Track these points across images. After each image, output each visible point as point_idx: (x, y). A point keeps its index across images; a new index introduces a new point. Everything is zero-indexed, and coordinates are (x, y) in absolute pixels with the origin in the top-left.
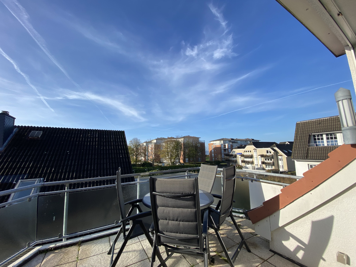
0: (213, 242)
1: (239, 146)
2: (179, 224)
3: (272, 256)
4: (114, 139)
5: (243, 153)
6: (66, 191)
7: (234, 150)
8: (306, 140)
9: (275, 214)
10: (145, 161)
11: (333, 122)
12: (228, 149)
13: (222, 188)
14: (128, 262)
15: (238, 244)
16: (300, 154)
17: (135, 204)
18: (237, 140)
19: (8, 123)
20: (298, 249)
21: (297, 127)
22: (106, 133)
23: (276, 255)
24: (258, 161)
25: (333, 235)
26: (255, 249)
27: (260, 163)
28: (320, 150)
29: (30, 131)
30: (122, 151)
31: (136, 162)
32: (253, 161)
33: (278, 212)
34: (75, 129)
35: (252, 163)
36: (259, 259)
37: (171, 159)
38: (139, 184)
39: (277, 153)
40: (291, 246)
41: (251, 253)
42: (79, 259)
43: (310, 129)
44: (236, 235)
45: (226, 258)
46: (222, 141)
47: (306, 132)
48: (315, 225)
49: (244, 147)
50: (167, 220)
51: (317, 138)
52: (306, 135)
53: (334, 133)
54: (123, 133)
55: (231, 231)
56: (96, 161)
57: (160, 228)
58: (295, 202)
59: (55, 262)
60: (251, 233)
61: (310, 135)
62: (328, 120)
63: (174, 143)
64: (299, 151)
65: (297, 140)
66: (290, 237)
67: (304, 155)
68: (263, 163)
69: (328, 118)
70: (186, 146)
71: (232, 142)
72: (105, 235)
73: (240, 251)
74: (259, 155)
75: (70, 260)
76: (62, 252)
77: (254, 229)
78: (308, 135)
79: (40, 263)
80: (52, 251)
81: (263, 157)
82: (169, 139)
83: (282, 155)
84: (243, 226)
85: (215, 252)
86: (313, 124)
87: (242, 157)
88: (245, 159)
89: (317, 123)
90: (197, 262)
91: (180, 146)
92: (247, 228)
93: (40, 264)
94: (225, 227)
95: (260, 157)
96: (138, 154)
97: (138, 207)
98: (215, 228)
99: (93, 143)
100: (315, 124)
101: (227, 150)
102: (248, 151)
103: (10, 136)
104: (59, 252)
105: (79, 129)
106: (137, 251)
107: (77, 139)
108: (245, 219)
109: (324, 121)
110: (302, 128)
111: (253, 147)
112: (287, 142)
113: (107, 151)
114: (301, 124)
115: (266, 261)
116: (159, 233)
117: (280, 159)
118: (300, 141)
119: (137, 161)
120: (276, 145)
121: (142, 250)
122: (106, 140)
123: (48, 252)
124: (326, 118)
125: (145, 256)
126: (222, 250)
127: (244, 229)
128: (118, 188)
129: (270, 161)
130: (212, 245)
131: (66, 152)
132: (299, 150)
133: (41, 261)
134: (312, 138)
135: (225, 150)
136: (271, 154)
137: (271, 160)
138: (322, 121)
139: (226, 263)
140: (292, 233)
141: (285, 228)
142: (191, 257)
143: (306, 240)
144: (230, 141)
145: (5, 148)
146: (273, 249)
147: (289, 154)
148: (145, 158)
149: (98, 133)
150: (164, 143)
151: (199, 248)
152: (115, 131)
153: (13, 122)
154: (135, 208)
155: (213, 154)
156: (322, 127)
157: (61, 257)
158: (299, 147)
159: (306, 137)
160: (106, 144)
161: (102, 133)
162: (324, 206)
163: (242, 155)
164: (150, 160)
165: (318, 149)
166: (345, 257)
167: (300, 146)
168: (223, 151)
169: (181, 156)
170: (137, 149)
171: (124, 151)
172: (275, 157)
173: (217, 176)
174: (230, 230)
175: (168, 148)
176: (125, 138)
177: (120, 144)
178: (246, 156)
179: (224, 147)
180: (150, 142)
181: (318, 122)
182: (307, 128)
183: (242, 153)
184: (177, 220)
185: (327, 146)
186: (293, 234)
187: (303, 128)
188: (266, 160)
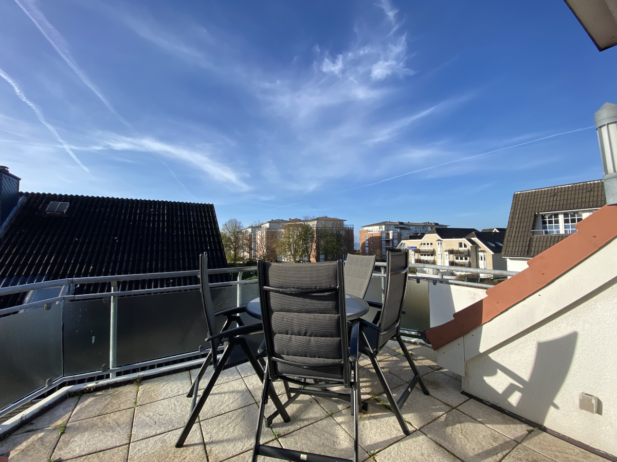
0: (365, 379)
1: (412, 235)
2: (310, 340)
3: (464, 402)
4: (195, 217)
5: (418, 248)
6: (112, 294)
7: (403, 241)
8: (528, 223)
9: (474, 332)
10: (250, 259)
11: (579, 193)
12: (393, 240)
13: (383, 295)
14: (222, 408)
15: (408, 383)
16: (517, 248)
17: (233, 315)
18: (409, 225)
19: (8, 187)
20: (511, 389)
21: (514, 201)
22: (180, 208)
23: (472, 399)
24: (443, 260)
25: (575, 365)
26: (436, 390)
27: (447, 264)
28: (553, 240)
29: (47, 203)
30: (209, 239)
31: (235, 260)
32: (434, 260)
33: (479, 328)
34: (127, 199)
35: (434, 263)
36: (444, 406)
37: (294, 256)
38: (239, 286)
39: (476, 247)
40: (499, 385)
41: (429, 397)
42: (137, 404)
43: (538, 205)
44: (404, 369)
45: (389, 404)
46: (383, 227)
47: (531, 210)
48: (544, 349)
49: (421, 237)
50: (288, 334)
51: (547, 220)
52: (529, 216)
53: (577, 212)
54: (211, 207)
55: (395, 364)
56: (165, 254)
57: (276, 349)
58: (510, 310)
59: (96, 410)
60: (429, 367)
61: (535, 215)
62: (570, 189)
63: (300, 229)
64: (515, 243)
65: (513, 225)
66: (498, 370)
67: (523, 250)
68: (452, 264)
69: (570, 185)
70: (322, 234)
71: (401, 228)
72: (183, 368)
73: (411, 391)
74: (446, 251)
75: (122, 407)
76: (109, 394)
77: (435, 361)
78: (533, 214)
79: (70, 411)
80: (90, 393)
81: (452, 254)
82: (292, 222)
83: (485, 250)
84: (417, 356)
85: (368, 394)
86: (542, 196)
87: (417, 254)
88: (421, 257)
89: (549, 195)
90: (338, 408)
91: (310, 234)
92: (423, 359)
93: (70, 413)
94: (386, 357)
95: (447, 253)
96: (237, 248)
97: (238, 320)
98: (370, 352)
99: (159, 225)
100: (546, 196)
101: (391, 242)
102: (428, 244)
103: (13, 210)
104: (102, 395)
105: (134, 199)
106: (238, 392)
107: (130, 217)
108: (420, 346)
109: (563, 190)
110: (523, 203)
111: (436, 236)
112: (495, 229)
113: (185, 239)
114: (521, 196)
115: (455, 408)
116: (274, 358)
117: (481, 257)
118: (519, 225)
119: (236, 258)
120: (476, 233)
121: (246, 391)
122: (181, 219)
123: (84, 395)
124: (566, 186)
125: (251, 400)
126: (382, 390)
127: (418, 361)
128: (203, 291)
129: (464, 261)
130: (364, 384)
131: (112, 238)
132: (515, 240)
133: (71, 408)
134: (540, 220)
135: (388, 241)
136: (466, 249)
137: (466, 259)
138: (560, 190)
139: (387, 410)
140: (501, 363)
141: (489, 355)
142: (328, 401)
143: (525, 375)
144: (396, 226)
145: (5, 230)
146: (467, 391)
147: (497, 250)
148: (250, 254)
149: (168, 207)
150: (282, 228)
151: (343, 381)
152: (198, 204)
153: (16, 186)
154: (233, 322)
155: (367, 249)
156: (558, 202)
157: (106, 402)
158: (516, 235)
159: (529, 219)
160: (182, 226)
161: (174, 208)
162: (562, 316)
163: (417, 251)
164: (258, 257)
165: (549, 240)
166: (593, 402)
167: (517, 233)
168: (384, 243)
169: (313, 251)
170: (236, 238)
171: (214, 239)
172: (473, 254)
173: (374, 274)
174: (395, 362)
175: (289, 238)
176: (214, 217)
177: (207, 226)
178: (424, 252)
179: (386, 237)
180: (259, 227)
181: (553, 192)
182: (532, 202)
183: (416, 247)
184: (305, 335)
185: (563, 234)
186: (503, 364)
187: (526, 203)
188: (457, 258)
